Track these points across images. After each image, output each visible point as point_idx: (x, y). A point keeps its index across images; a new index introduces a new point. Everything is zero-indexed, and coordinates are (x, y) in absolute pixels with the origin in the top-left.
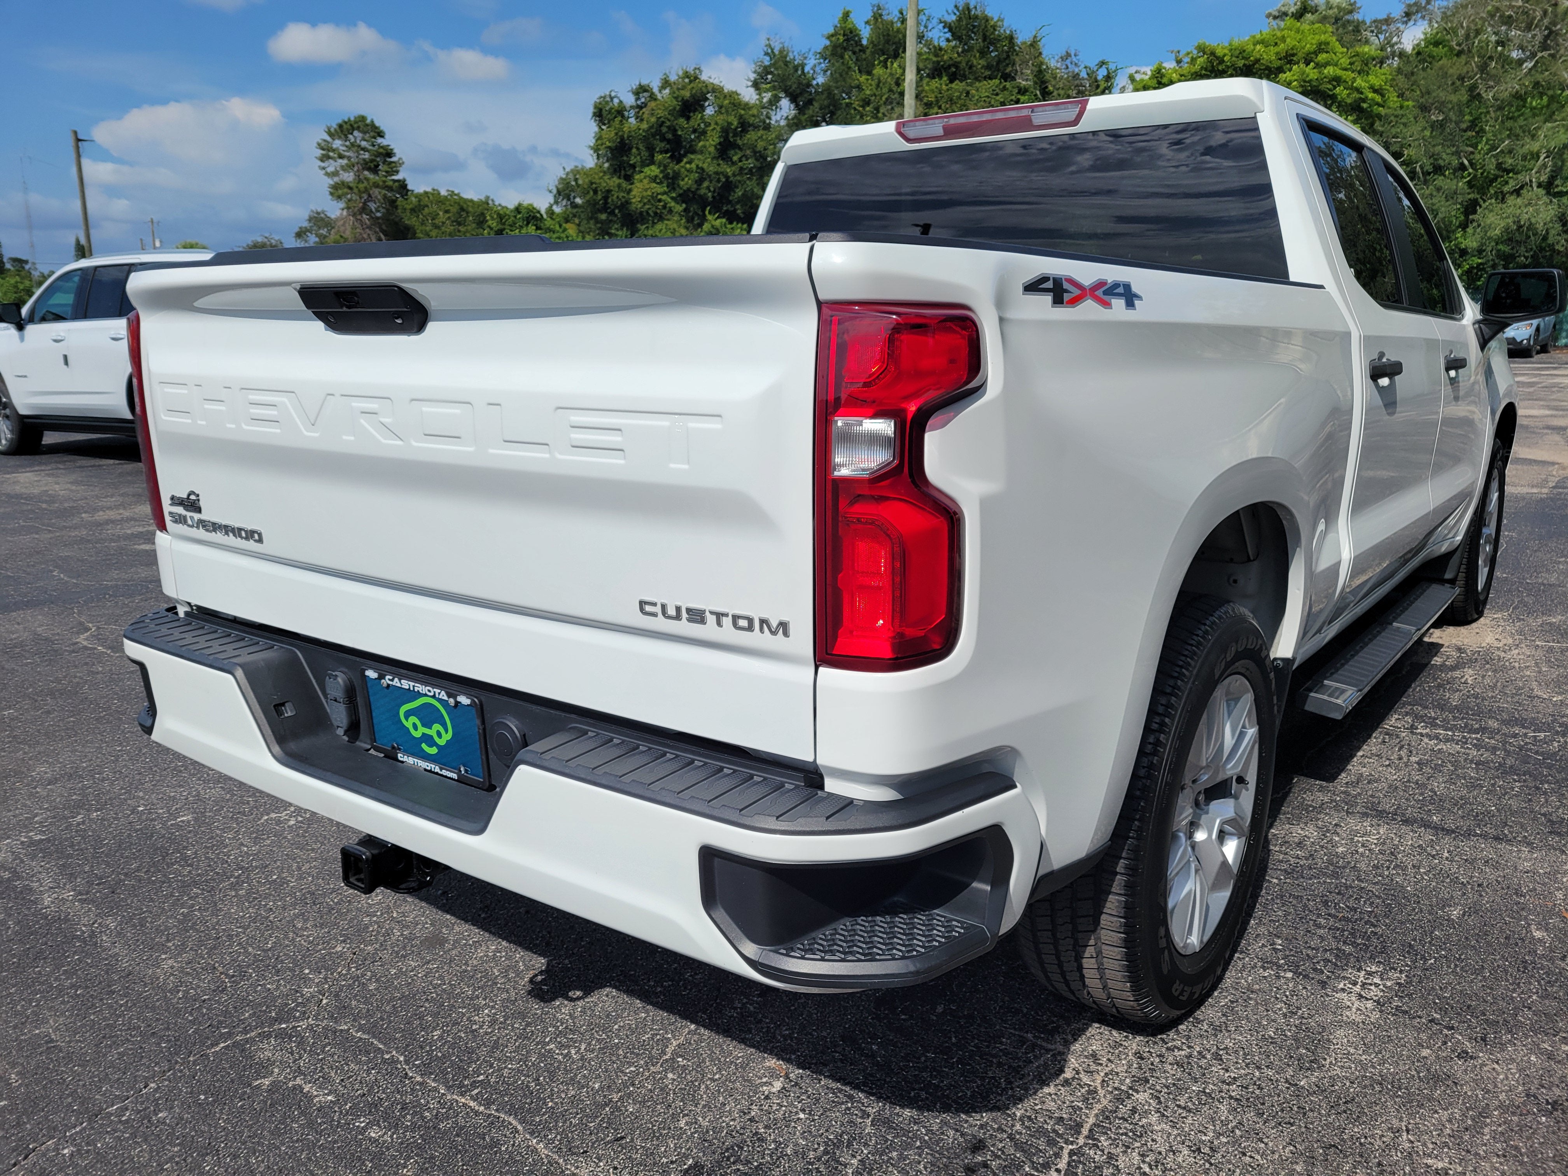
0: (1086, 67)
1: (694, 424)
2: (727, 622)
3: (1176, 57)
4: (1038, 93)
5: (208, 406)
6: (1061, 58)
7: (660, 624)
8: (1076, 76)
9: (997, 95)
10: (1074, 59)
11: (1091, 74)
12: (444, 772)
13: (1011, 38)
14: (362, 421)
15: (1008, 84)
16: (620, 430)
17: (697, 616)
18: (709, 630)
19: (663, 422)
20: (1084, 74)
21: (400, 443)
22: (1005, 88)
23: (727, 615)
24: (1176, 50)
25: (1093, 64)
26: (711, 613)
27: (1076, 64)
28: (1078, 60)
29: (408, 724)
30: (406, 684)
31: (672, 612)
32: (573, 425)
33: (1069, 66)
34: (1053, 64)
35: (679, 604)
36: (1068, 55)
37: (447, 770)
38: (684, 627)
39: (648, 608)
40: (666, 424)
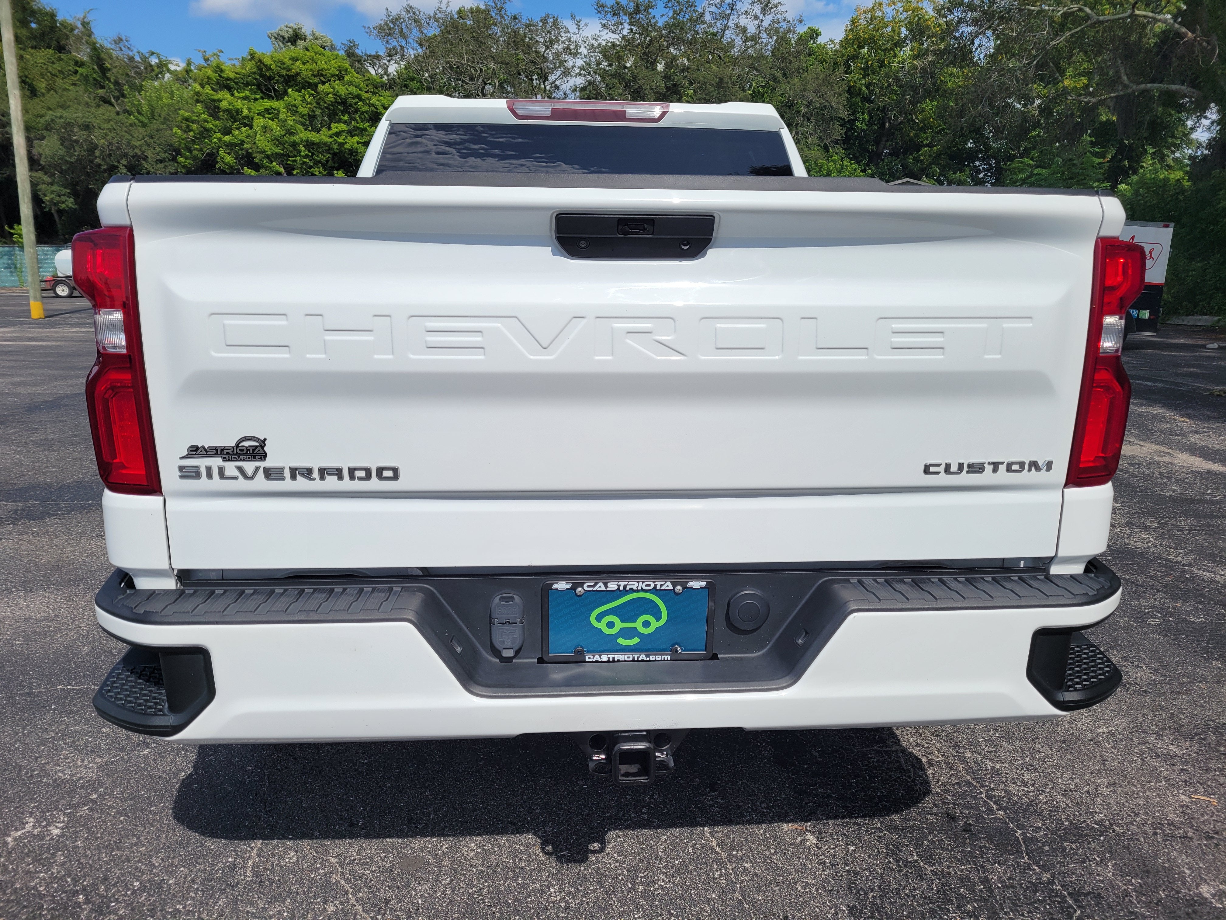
0: (139, 53)
1: (1007, 325)
2: (1002, 468)
3: (204, 56)
4: (96, 67)
5: (330, 337)
6: (115, 41)
7: (943, 479)
8: (131, 59)
9: (53, 63)
10: (126, 44)
11: (144, 59)
12: (652, 658)
13: (52, 15)
14: (628, 341)
15: (63, 56)
16: (942, 332)
17: (976, 468)
18: (987, 477)
19: (982, 325)
20: (137, 58)
21: (679, 358)
22: (60, 59)
23: (1002, 463)
24: (202, 50)
25: (145, 51)
26: (989, 463)
27: (129, 48)
28: (131, 45)
29: (602, 625)
30: (612, 586)
31: (954, 468)
32: (894, 331)
33: (123, 48)
34: (107, 45)
35: (961, 461)
36: (121, 40)
37: (655, 655)
38: (965, 479)
39: (932, 469)
40: (985, 325)
